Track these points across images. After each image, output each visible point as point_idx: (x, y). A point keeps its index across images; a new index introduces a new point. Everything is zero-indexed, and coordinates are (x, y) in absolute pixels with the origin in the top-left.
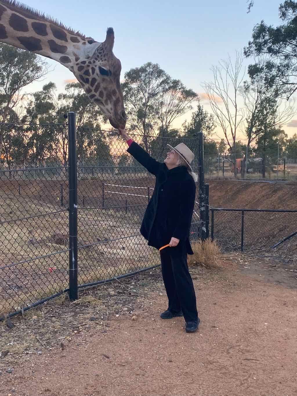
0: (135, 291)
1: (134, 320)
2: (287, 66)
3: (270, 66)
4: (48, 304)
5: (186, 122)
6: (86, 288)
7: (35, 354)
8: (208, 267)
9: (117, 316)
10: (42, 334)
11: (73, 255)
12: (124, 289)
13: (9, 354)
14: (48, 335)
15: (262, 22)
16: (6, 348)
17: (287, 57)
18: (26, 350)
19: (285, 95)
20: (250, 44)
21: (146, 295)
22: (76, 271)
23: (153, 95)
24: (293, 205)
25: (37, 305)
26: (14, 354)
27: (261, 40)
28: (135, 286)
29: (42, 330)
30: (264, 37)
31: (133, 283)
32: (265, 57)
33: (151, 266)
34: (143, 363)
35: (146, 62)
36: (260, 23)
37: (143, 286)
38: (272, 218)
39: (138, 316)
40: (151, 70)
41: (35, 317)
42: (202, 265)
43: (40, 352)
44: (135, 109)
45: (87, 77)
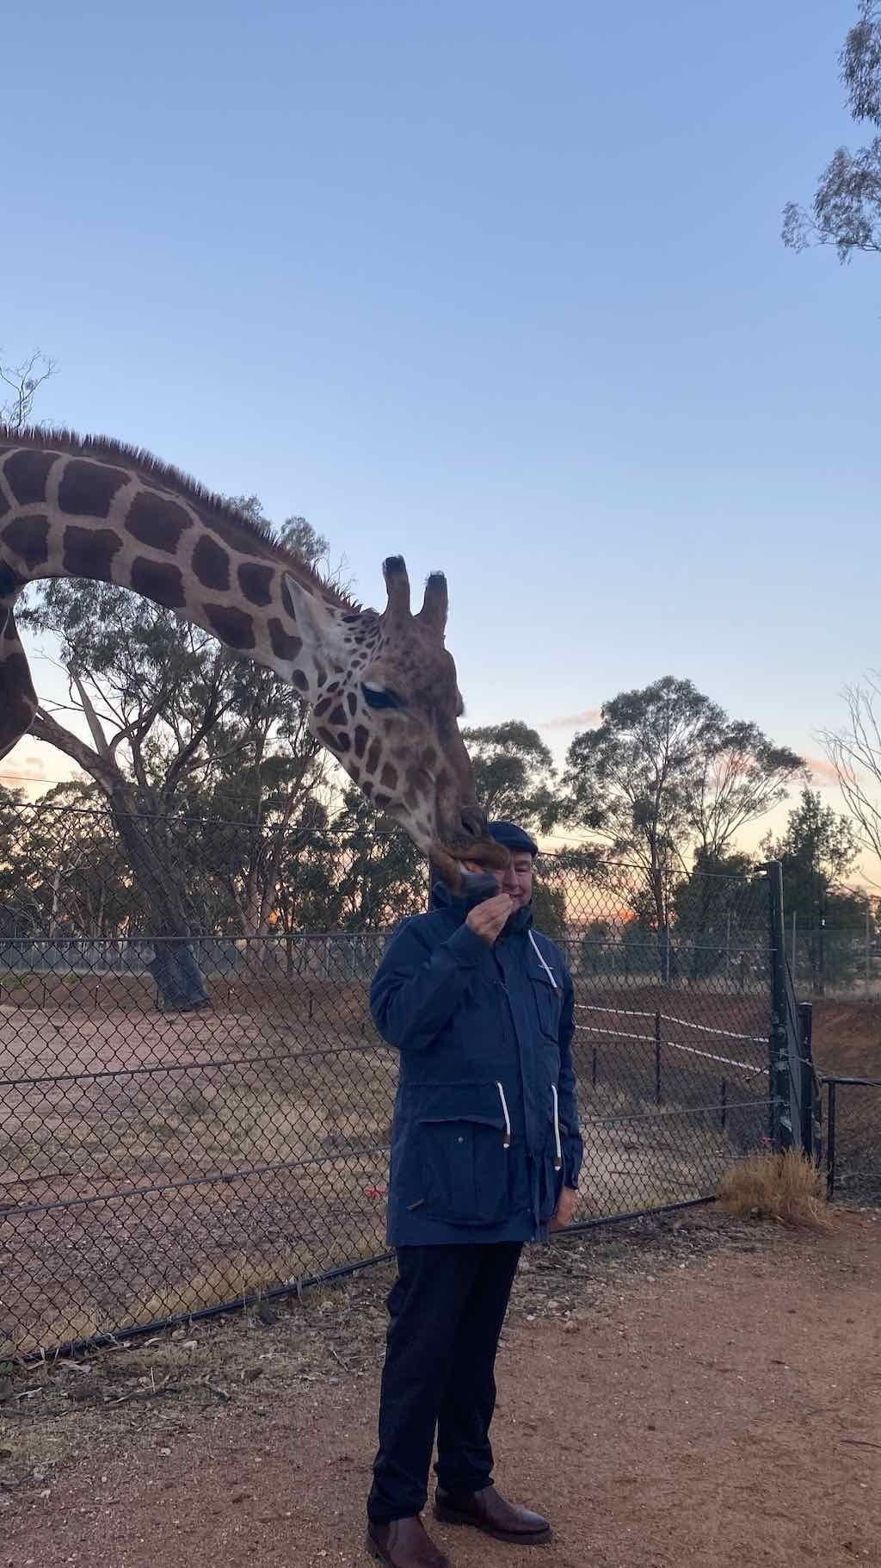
0: (583, 1266)
1: (568, 1331)
4: (361, 1277)
5: (770, 835)
7: (322, 1382)
9: (531, 1318)
10: (342, 1342)
12: (555, 1260)
13: (262, 1376)
14: (355, 1345)
16: (256, 1363)
18: (303, 1371)
21: (610, 1277)
23: (676, 761)
25: (335, 1276)
26: (274, 1377)
28: (585, 1257)
29: (344, 1333)
31: (581, 1248)
33: (632, 1210)
34: (581, 1425)
35: (660, 677)
37: (606, 1256)
39: (585, 1323)
40: (674, 696)
41: (328, 1304)
42: (775, 1219)
43: (335, 1380)
44: (627, 799)
45: (341, 728)
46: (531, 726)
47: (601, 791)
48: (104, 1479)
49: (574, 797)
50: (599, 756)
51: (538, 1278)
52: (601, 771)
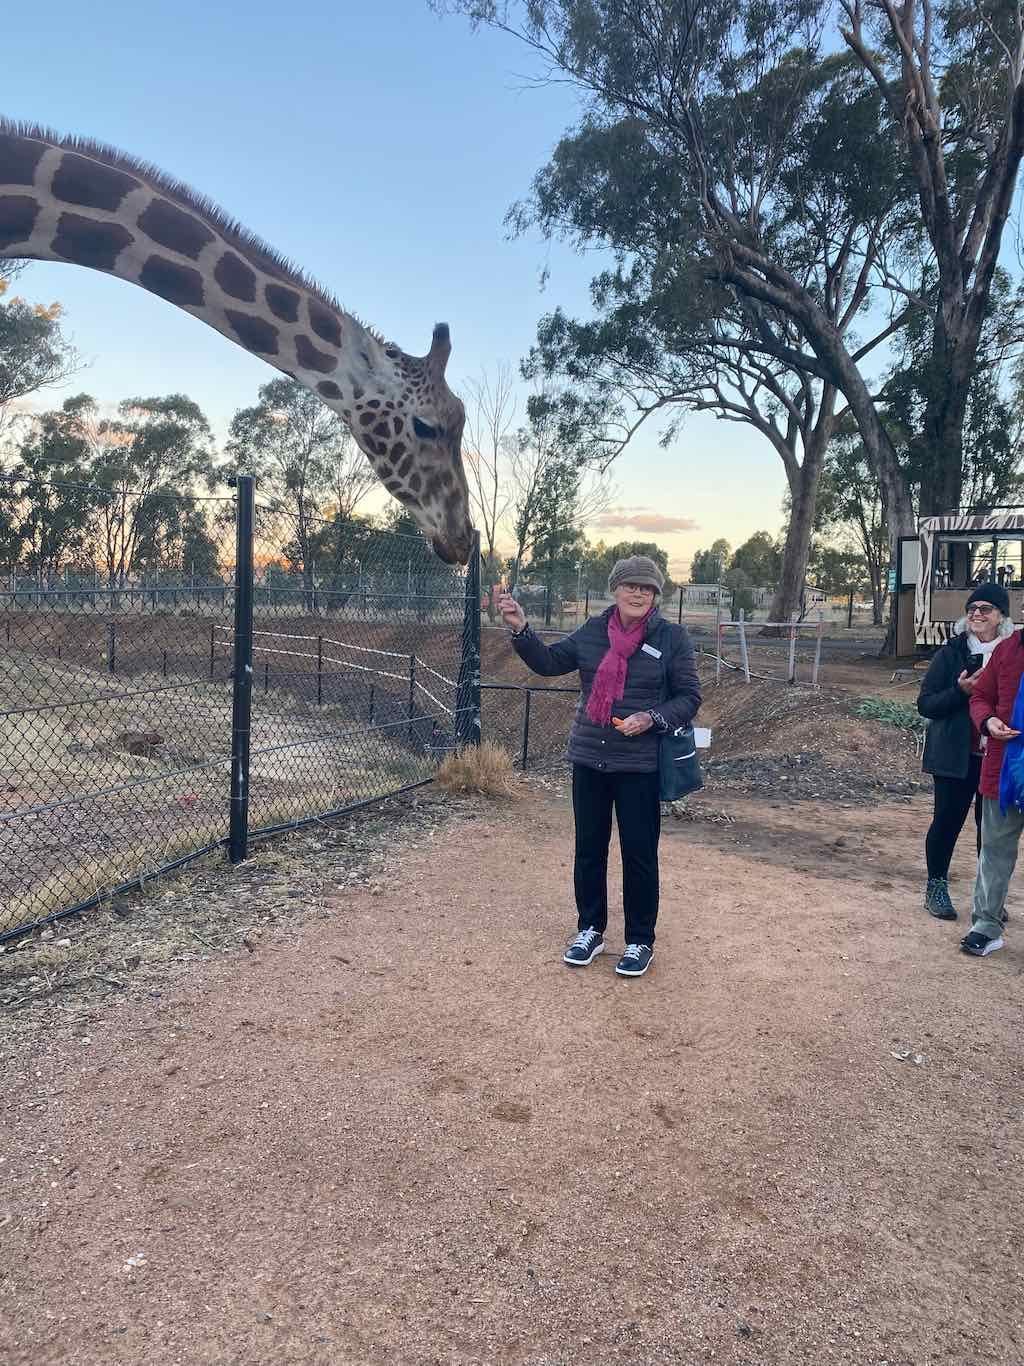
0: (360, 841)
1: (375, 894)
2: (604, 405)
3: (570, 402)
6: (260, 837)
7: (197, 961)
9: (341, 887)
10: (199, 925)
11: (241, 769)
12: (338, 839)
13: (142, 962)
14: (210, 927)
16: (131, 952)
17: (603, 385)
18: (175, 954)
19: (596, 464)
20: (532, 352)
21: (385, 848)
22: (245, 801)
25: (167, 871)
26: (153, 962)
27: (554, 347)
28: (359, 833)
29: (196, 917)
30: (560, 340)
31: (352, 827)
32: (561, 383)
33: (380, 794)
36: (553, 313)
37: (373, 831)
39: (383, 886)
42: (478, 792)
43: (207, 958)
44: (281, 467)
45: (382, 439)
46: (193, 399)
47: (259, 460)
48: (39, 1074)
49: (236, 463)
50: (256, 431)
51: (331, 854)
52: (259, 442)
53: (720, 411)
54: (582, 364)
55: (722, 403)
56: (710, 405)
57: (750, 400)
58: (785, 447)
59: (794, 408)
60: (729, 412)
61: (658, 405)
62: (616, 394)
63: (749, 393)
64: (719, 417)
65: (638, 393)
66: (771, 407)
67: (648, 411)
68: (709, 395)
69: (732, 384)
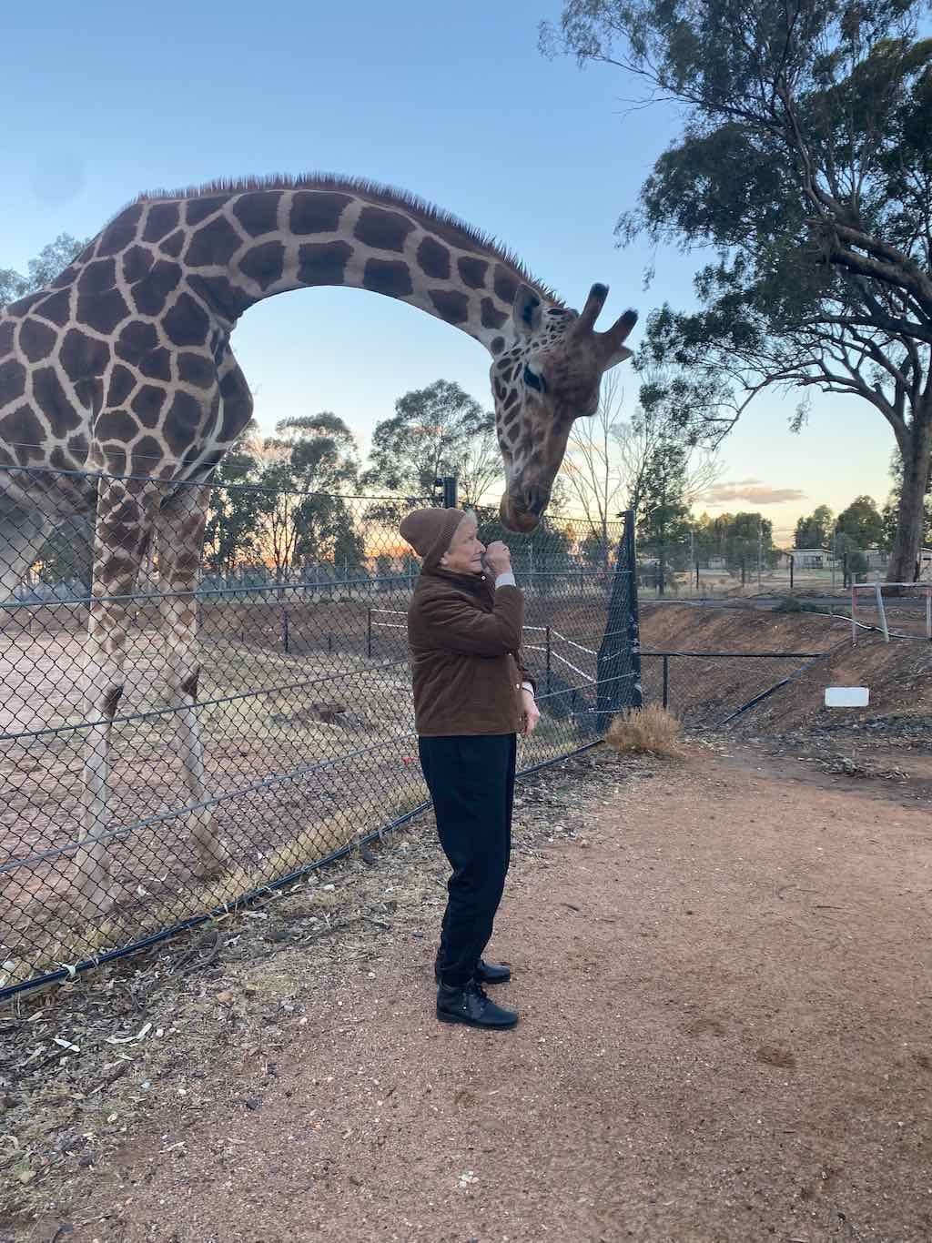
2: (713, 387)
3: (680, 387)
8: (659, 755)
15: (666, 305)
17: (711, 369)
19: (708, 443)
20: (643, 345)
23: (447, 440)
24: (747, 645)
27: (663, 339)
30: (668, 332)
32: (670, 372)
35: (434, 380)
36: (661, 308)
38: (708, 669)
40: (446, 394)
44: (414, 469)
45: (505, 384)
46: (337, 415)
47: (397, 464)
49: (378, 468)
50: (395, 439)
52: (397, 449)
53: (826, 385)
54: (690, 352)
55: (828, 377)
56: (815, 380)
57: (855, 372)
58: (893, 413)
59: (901, 376)
60: (835, 385)
61: (765, 384)
62: (724, 377)
63: (854, 365)
64: (825, 390)
65: (744, 374)
66: (877, 376)
67: (755, 389)
68: (815, 371)
69: (837, 359)
